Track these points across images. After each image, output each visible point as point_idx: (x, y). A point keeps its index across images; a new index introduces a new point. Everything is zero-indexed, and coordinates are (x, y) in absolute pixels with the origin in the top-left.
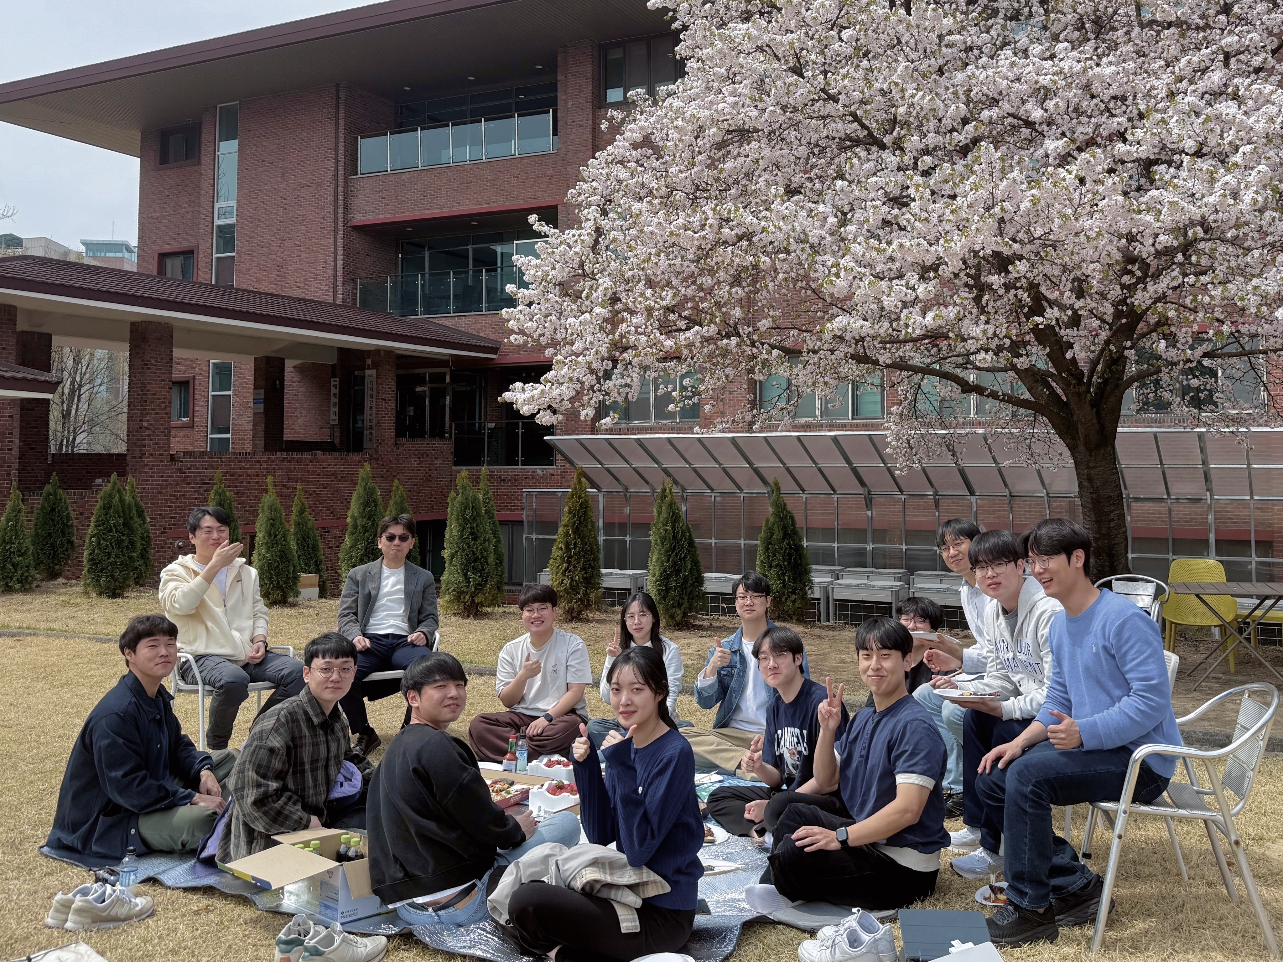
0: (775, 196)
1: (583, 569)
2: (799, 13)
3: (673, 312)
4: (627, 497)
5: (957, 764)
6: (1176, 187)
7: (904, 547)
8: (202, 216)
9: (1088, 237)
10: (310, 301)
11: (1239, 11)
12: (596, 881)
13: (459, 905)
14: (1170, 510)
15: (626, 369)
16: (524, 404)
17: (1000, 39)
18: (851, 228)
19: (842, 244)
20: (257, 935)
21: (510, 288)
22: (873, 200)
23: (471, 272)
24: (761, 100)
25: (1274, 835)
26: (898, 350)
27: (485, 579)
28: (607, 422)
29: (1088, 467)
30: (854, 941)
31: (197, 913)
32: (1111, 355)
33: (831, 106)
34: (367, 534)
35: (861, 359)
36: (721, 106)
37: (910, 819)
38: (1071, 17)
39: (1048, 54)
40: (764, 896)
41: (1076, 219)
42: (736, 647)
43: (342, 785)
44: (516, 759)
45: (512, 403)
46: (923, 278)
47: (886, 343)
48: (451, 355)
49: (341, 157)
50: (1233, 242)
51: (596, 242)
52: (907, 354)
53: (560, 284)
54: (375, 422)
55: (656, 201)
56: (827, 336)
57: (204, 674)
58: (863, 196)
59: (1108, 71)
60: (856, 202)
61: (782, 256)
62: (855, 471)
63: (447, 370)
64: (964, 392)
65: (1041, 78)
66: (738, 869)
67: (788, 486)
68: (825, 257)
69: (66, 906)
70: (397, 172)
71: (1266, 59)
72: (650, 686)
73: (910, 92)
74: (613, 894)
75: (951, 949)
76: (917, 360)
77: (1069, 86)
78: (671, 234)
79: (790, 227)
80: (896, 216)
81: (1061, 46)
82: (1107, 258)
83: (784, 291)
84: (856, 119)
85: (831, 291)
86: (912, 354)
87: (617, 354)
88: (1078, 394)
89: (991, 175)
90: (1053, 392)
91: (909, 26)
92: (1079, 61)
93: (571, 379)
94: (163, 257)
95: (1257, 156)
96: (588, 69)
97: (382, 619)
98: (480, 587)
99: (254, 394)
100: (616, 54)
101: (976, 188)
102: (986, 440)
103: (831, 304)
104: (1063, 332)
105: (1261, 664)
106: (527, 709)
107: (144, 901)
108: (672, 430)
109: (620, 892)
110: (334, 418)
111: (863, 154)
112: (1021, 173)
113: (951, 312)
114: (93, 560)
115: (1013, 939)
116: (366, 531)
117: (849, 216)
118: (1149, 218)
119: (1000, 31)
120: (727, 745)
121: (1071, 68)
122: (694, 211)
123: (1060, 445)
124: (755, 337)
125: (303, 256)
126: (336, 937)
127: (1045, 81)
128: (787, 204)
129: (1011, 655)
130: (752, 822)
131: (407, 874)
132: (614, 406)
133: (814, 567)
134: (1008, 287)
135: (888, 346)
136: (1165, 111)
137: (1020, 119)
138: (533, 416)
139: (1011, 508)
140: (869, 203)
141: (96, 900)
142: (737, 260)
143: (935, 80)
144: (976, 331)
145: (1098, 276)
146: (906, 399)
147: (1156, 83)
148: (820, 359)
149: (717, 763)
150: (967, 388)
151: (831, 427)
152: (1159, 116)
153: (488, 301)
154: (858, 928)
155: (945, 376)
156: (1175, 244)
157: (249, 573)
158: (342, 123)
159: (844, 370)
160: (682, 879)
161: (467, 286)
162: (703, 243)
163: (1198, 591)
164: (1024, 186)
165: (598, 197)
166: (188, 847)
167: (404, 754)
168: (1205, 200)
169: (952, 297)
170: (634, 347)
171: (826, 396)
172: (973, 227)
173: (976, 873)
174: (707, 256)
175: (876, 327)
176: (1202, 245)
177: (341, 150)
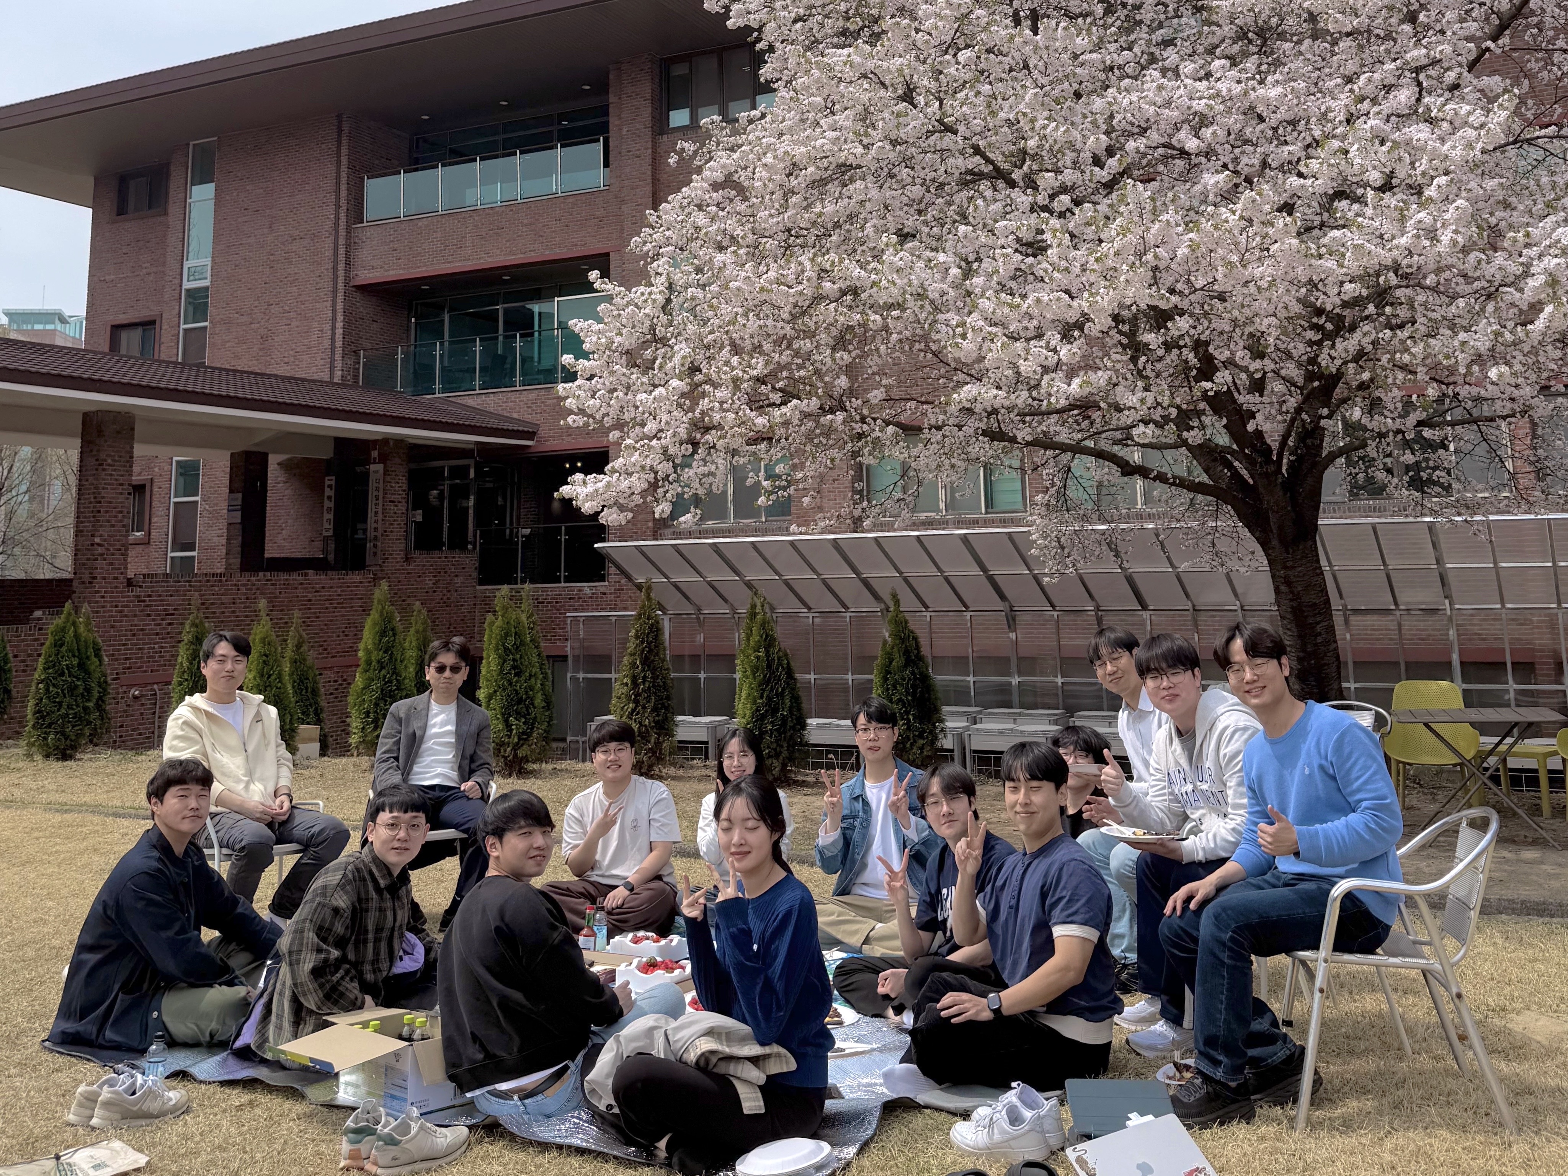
0: (887, 245)
1: (655, 709)
2: (908, 36)
3: (764, 383)
4: (700, 620)
5: (1131, 927)
6: (1360, 226)
7: (1060, 680)
8: (167, 278)
9: (1259, 288)
10: (303, 380)
11: (1426, 20)
12: (713, 1052)
13: (549, 1092)
14: (1400, 625)
15: (709, 454)
16: (586, 500)
17: (1145, 56)
18: (978, 281)
19: (968, 300)
20: (313, 1131)
21: (567, 359)
22: (1003, 247)
23: (501, 338)
24: (867, 135)
25: (1518, 1005)
26: (1040, 423)
27: (531, 725)
28: (687, 519)
29: (1285, 568)
30: (1014, 1118)
31: (239, 1108)
32: (1303, 426)
33: (949, 138)
34: (383, 672)
35: (995, 435)
36: (819, 142)
37: (1073, 978)
38: (1228, 30)
39: (1202, 73)
40: (905, 1078)
41: (1244, 266)
42: (857, 792)
43: (401, 959)
44: (594, 935)
45: (571, 500)
46: (1066, 336)
47: (1026, 415)
48: (478, 443)
49: (343, 201)
50: (1435, 289)
51: (668, 301)
52: (1052, 429)
53: (627, 352)
54: (380, 531)
55: (742, 251)
56: (953, 409)
57: (221, 834)
58: (990, 243)
59: (1274, 92)
60: (982, 250)
61: (896, 313)
62: (991, 579)
63: (470, 462)
64: (1124, 474)
65: (1194, 103)
66: (873, 1050)
67: (908, 603)
68: (948, 316)
69: (91, 1100)
70: (412, 219)
71: (1460, 74)
72: (765, 821)
73: (1041, 122)
74: (732, 1069)
75: (1128, 1123)
76: (1064, 436)
77: (1229, 110)
78: (762, 289)
79: (906, 281)
80: (1031, 266)
81: (1217, 63)
82: (1284, 311)
83: (897, 354)
84: (977, 151)
85: (957, 355)
86: (1058, 428)
87: (698, 436)
88: (1266, 475)
89: (1141, 216)
90: (1236, 474)
91: (1036, 48)
92: (1239, 82)
93: (643, 467)
94: (117, 328)
95: (1457, 187)
96: (646, 88)
97: (427, 766)
98: (524, 737)
99: (230, 499)
100: (680, 70)
101: (1124, 231)
102: (1157, 536)
103: (956, 369)
104: (1241, 399)
105: (1515, 814)
106: (602, 876)
107: (178, 1095)
108: (756, 532)
109: (740, 1067)
110: (328, 528)
111: (989, 193)
112: (1177, 212)
113: (1100, 378)
114: (39, 712)
115: (1202, 1119)
116: (382, 668)
117: (975, 265)
118: (1330, 263)
119: (1144, 47)
120: (851, 915)
121: (1230, 90)
122: (788, 262)
123: (1250, 542)
124: (865, 412)
125: (294, 324)
126: (413, 1124)
127: (1199, 105)
128: (901, 254)
129: (1189, 787)
130: (886, 997)
131: (488, 1055)
132: (697, 501)
133: (946, 709)
134: (1168, 346)
135: (1028, 419)
136: (1343, 138)
137: (1174, 148)
138: (597, 514)
139: (1196, 625)
140: (998, 251)
141: (125, 1091)
142: (842, 319)
143: (1070, 108)
144: (1132, 400)
145: (1275, 333)
146: (1053, 485)
147: (1333, 104)
148: (944, 436)
149: (839, 937)
150: (1128, 470)
151: (959, 524)
152: (1336, 144)
153: (524, 374)
154: (1019, 1104)
155: (1100, 455)
156: (1365, 293)
157: (268, 712)
158: (344, 160)
159: (974, 450)
160: (810, 1050)
161: (496, 355)
162: (800, 300)
163: (1427, 719)
164: (1180, 229)
165: (671, 248)
166: (217, 1038)
167: (484, 911)
168: (1395, 242)
169: (1102, 359)
170: (719, 427)
171: (952, 483)
172: (1122, 278)
173: (1157, 1050)
174: (803, 314)
175: (1013, 397)
176: (1399, 293)
177: (344, 194)
